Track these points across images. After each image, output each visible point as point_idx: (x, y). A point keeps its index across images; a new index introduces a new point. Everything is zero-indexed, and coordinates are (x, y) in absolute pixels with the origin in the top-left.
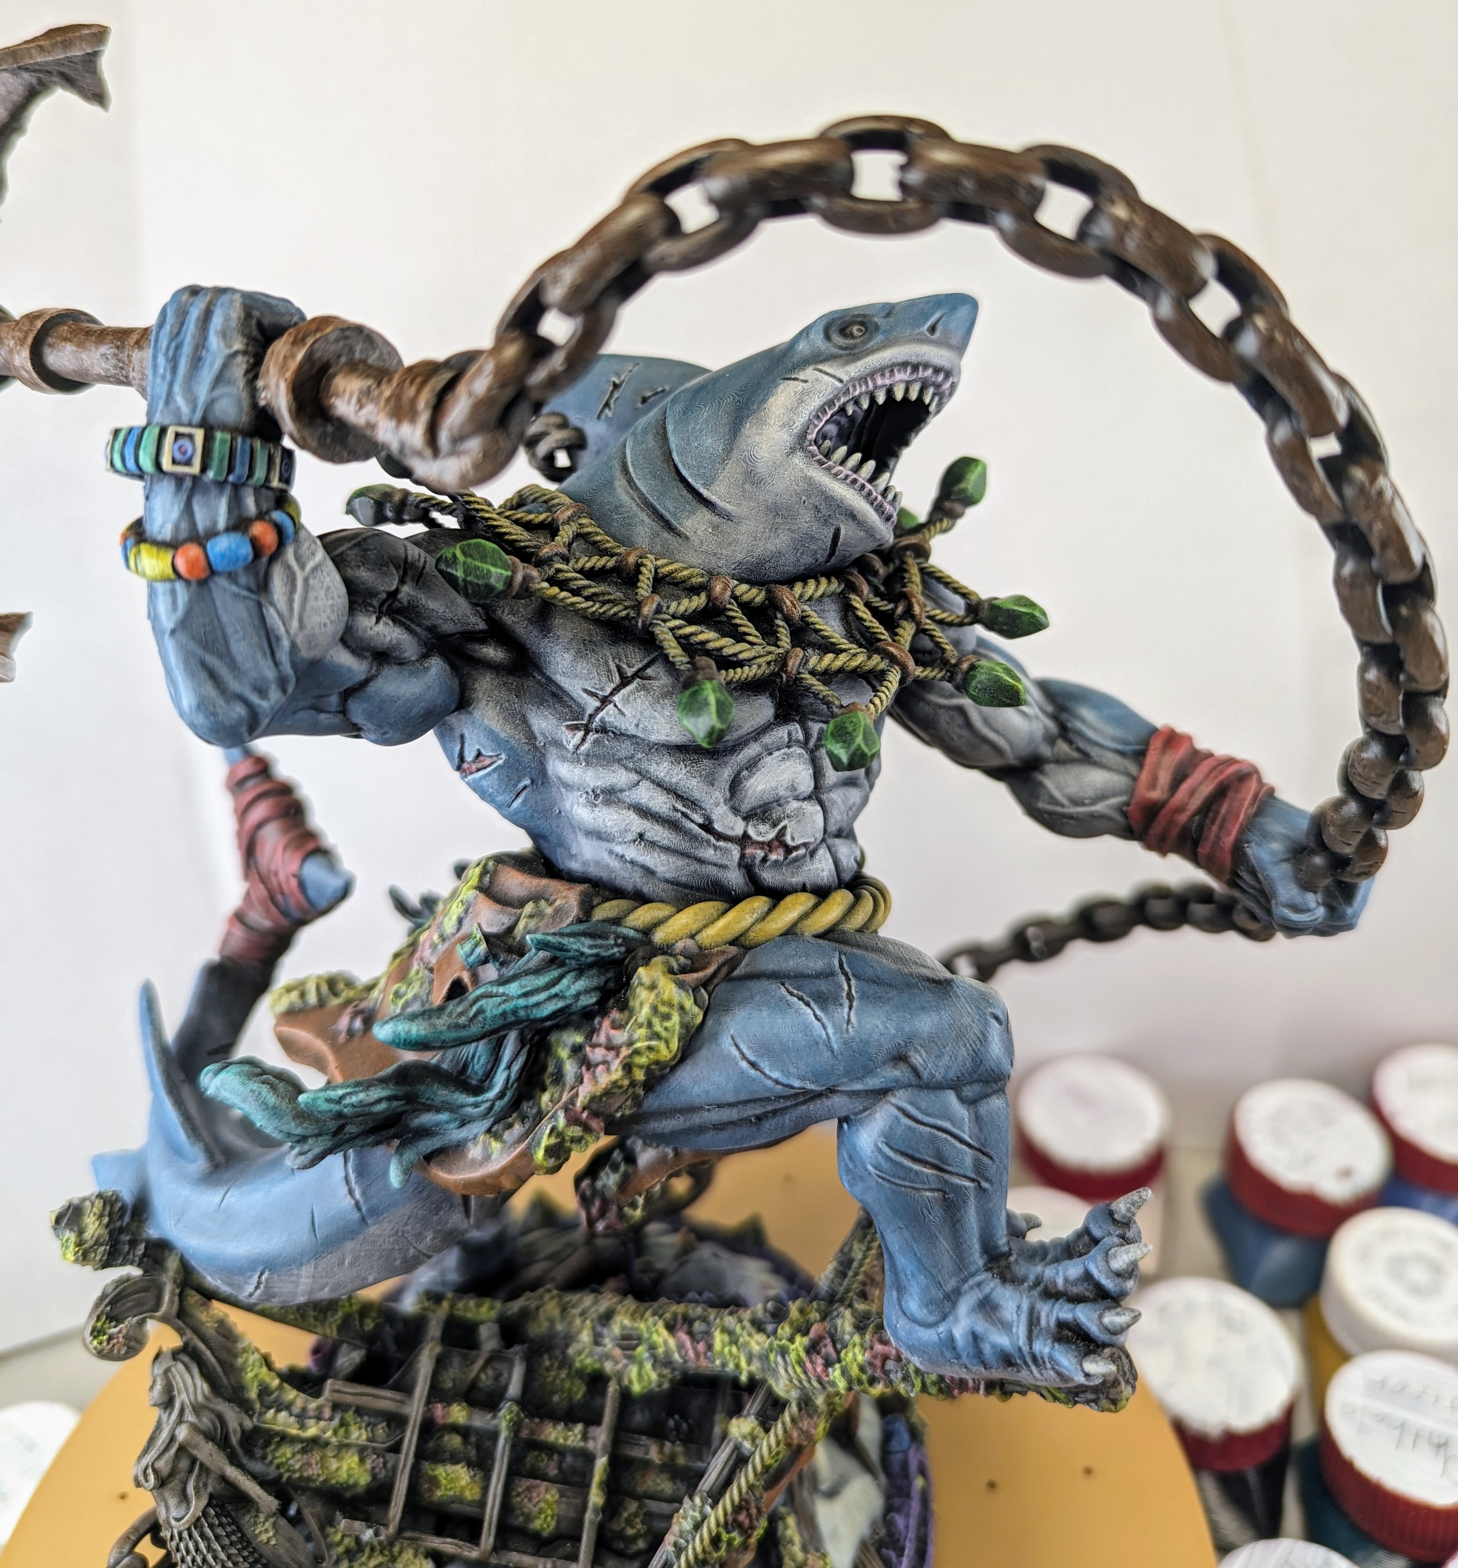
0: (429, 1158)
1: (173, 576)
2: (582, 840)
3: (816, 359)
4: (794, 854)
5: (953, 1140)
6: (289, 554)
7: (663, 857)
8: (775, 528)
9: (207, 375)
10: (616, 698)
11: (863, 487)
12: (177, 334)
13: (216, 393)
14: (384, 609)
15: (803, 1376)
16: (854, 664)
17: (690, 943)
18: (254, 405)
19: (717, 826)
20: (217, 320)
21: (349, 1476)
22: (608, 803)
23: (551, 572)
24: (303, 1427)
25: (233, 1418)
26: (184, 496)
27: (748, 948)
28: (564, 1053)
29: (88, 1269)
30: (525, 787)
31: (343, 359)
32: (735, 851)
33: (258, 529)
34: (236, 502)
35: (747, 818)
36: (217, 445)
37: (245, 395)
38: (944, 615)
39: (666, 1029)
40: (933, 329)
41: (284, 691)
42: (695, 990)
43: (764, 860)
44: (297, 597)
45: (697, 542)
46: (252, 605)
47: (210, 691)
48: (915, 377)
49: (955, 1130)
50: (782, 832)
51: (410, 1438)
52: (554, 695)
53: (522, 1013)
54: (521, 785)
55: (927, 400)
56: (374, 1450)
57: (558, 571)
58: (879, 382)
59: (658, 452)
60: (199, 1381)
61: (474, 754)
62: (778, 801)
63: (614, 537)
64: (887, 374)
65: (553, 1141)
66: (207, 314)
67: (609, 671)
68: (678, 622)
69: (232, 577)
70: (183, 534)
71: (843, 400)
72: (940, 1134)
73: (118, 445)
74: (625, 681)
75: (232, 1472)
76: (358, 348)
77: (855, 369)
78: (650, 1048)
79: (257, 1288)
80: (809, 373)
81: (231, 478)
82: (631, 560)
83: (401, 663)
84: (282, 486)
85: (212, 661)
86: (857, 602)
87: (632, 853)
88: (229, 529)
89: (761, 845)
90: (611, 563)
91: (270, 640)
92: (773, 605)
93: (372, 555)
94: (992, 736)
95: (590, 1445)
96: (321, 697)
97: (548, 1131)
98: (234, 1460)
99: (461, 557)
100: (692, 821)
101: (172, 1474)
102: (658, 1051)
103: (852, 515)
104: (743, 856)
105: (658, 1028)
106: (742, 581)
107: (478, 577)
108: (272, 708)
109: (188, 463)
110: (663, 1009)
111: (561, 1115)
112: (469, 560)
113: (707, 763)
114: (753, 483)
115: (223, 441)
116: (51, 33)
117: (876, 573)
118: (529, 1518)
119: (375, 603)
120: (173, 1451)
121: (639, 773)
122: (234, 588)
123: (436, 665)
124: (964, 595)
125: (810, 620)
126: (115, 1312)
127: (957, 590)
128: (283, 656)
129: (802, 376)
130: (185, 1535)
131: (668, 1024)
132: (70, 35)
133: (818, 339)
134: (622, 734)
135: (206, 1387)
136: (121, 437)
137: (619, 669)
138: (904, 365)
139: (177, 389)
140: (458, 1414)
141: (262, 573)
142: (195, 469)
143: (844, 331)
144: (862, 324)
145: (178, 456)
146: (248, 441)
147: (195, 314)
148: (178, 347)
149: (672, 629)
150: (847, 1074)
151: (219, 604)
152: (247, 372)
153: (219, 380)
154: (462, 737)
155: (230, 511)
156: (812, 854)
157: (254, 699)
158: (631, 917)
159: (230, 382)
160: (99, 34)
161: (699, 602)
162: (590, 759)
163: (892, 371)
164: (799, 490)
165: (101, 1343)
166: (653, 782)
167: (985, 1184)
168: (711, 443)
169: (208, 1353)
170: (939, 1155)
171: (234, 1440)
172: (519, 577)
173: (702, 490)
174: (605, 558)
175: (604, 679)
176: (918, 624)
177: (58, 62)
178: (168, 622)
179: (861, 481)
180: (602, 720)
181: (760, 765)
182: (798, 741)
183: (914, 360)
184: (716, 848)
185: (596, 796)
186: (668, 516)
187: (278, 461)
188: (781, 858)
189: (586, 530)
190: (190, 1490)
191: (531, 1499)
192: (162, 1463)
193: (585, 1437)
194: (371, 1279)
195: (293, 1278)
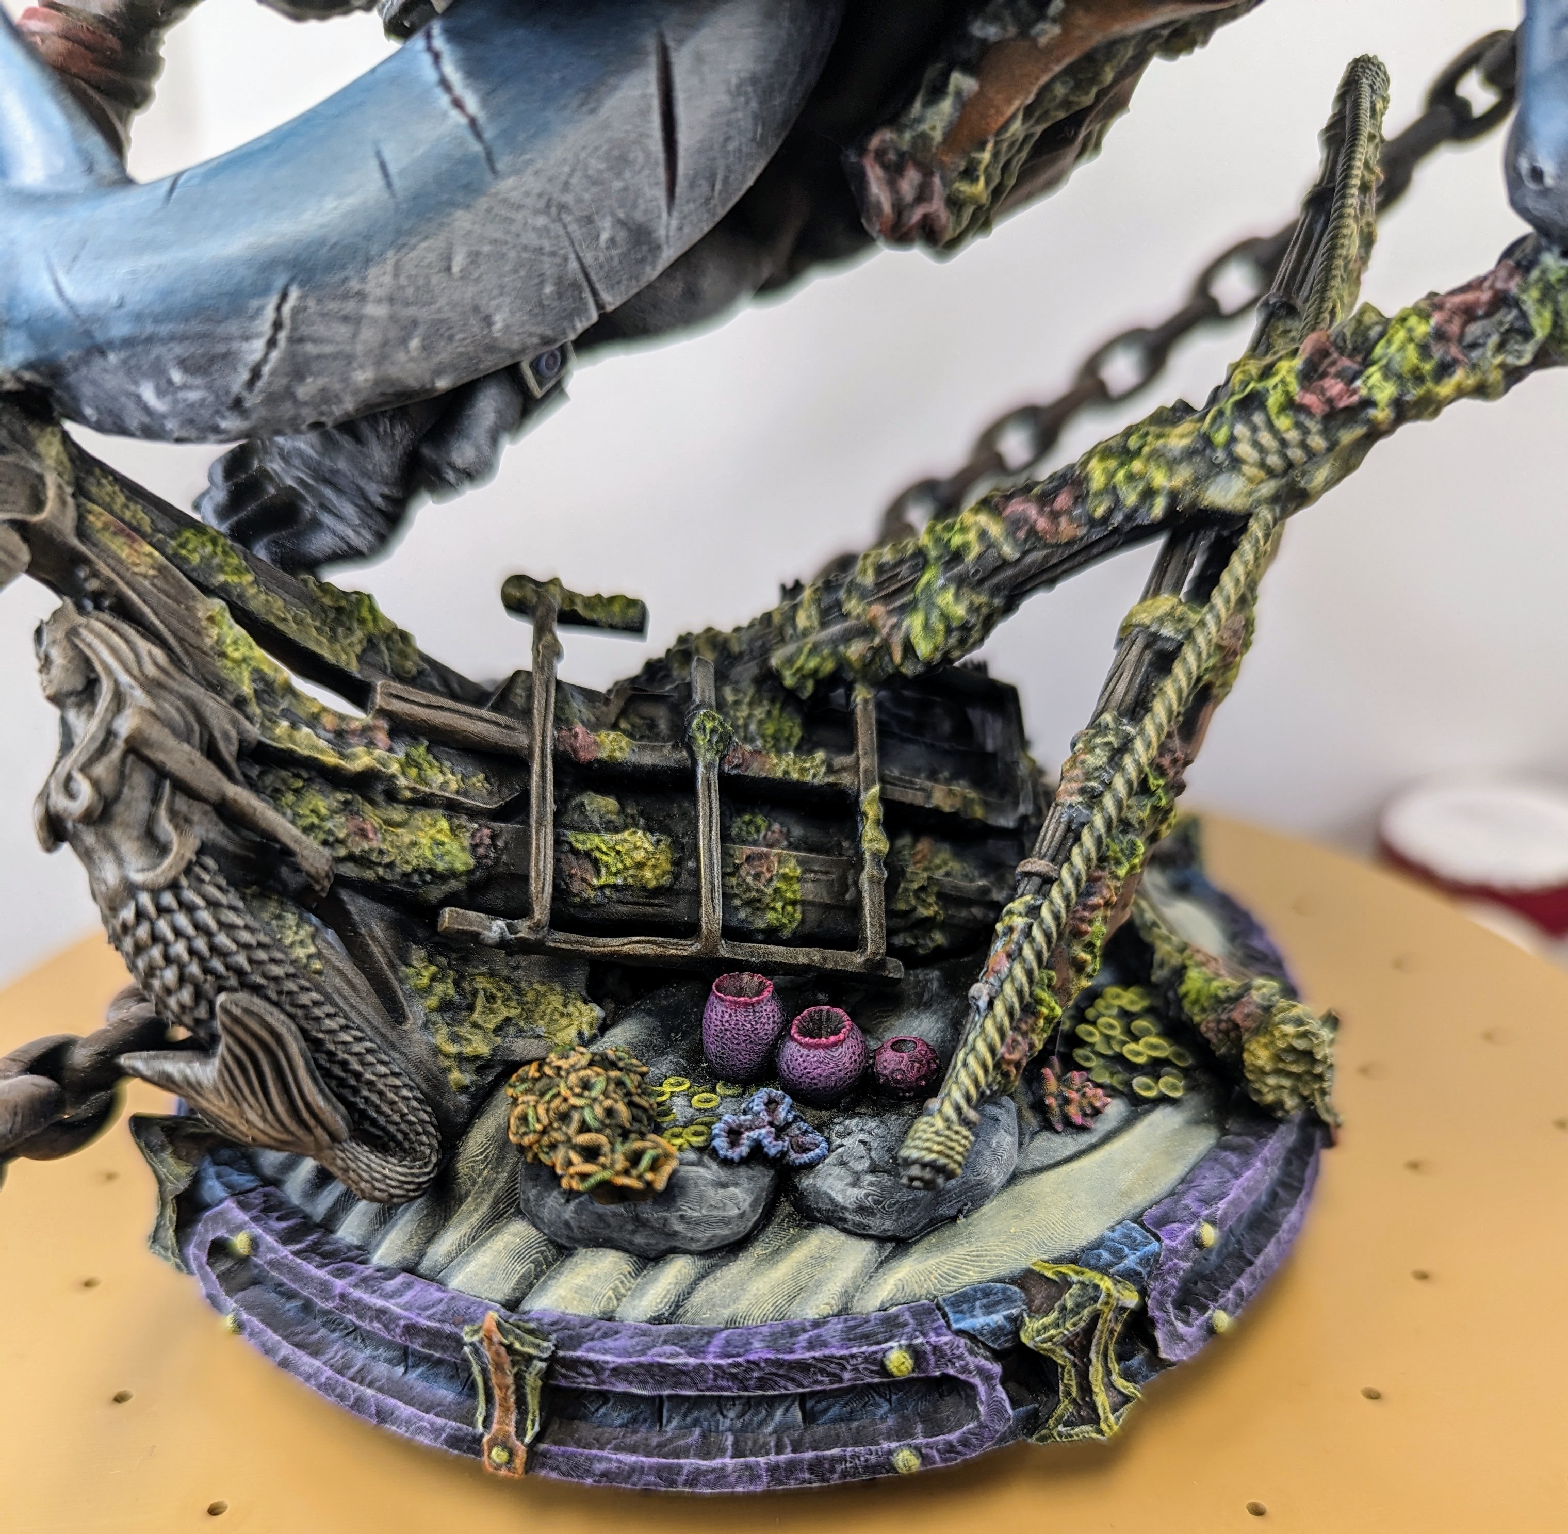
21: (435, 853)
24: (344, 756)
25: (212, 710)
56: (476, 814)
60: (141, 644)
75: (237, 793)
79: (272, 343)
95: (846, 779)
98: (235, 778)
101: (120, 797)
120: (115, 754)
140: (614, 745)
169: (146, 611)
171: (231, 752)
190: (165, 829)
191: (757, 877)
192: (100, 770)
193: (830, 770)
194: (499, 321)
195: (350, 306)
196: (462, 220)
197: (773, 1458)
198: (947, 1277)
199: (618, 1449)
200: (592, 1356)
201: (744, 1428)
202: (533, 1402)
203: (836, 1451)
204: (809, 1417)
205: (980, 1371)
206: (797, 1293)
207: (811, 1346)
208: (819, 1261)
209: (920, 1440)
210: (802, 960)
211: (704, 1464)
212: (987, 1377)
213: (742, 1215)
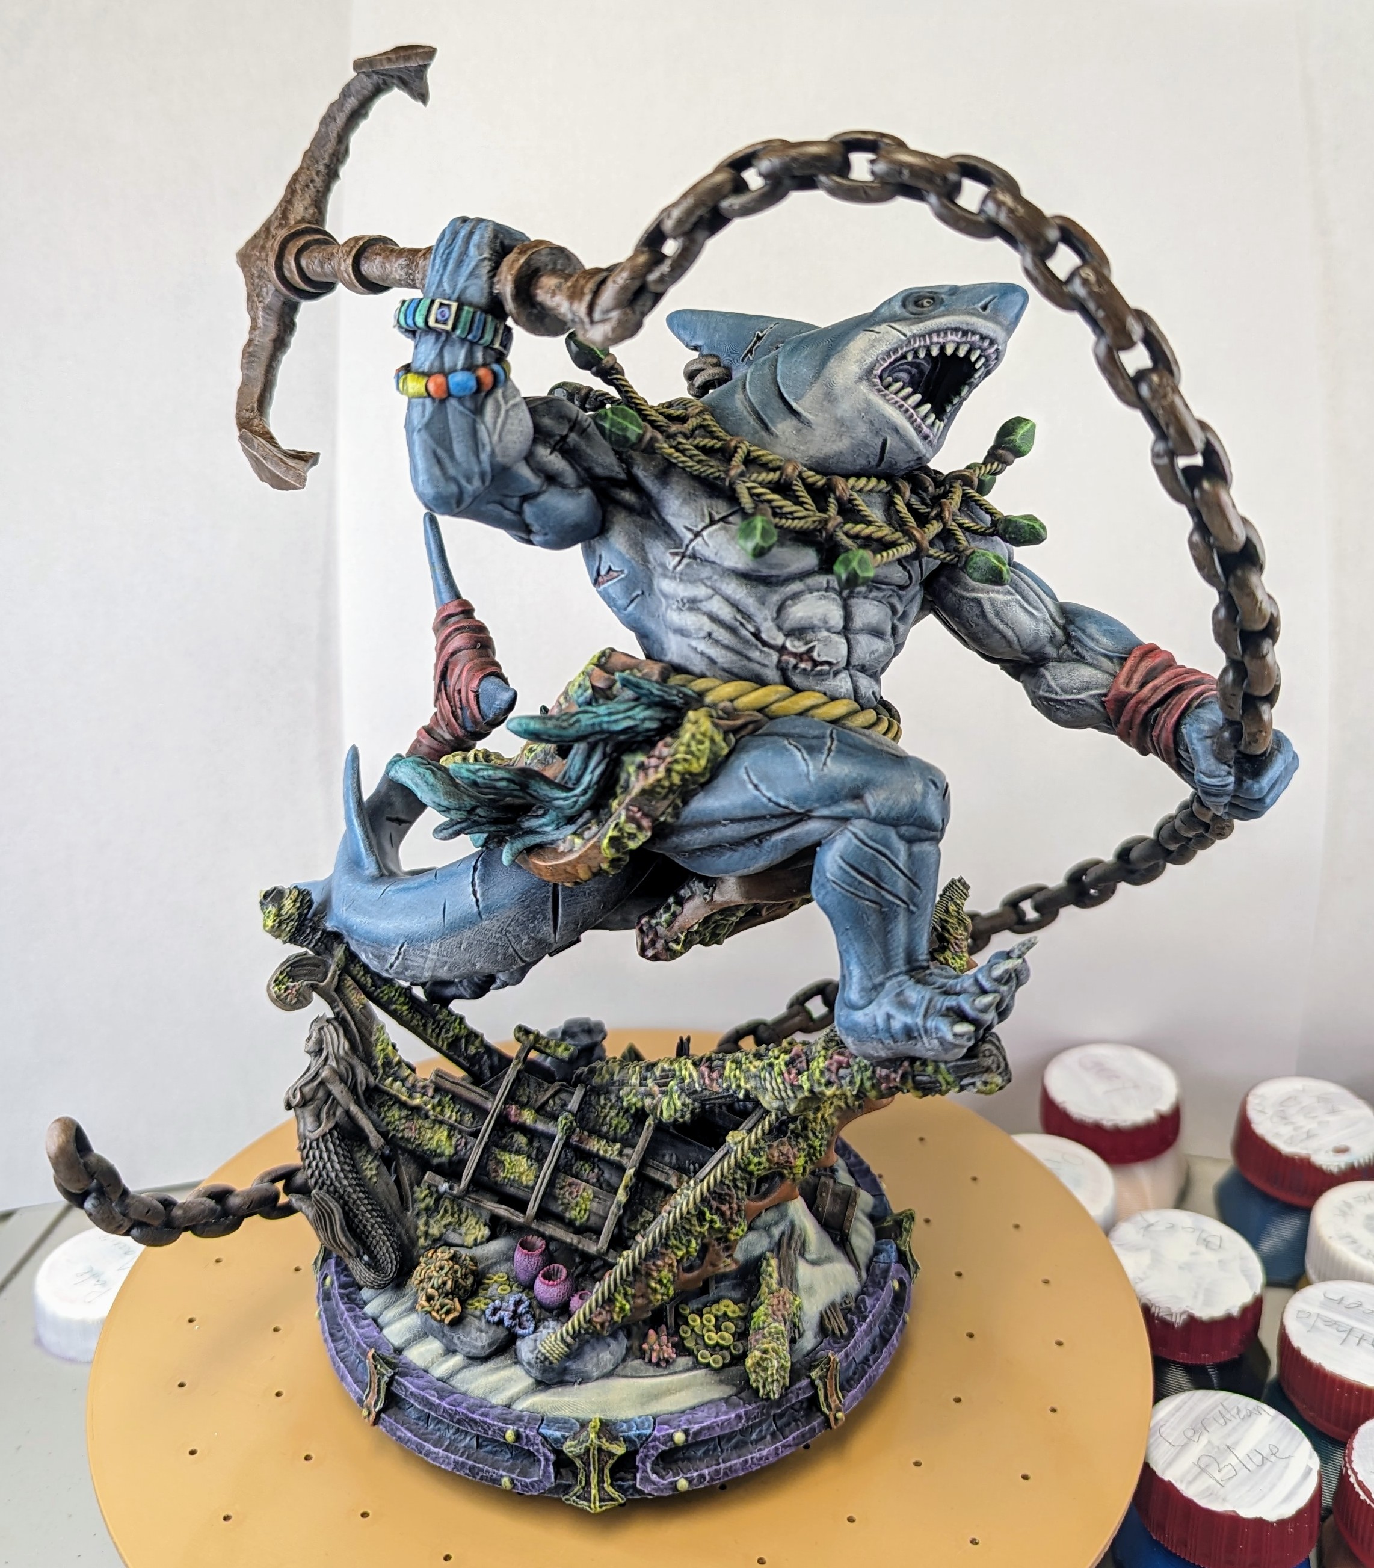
0: (530, 850)
1: (425, 394)
2: (671, 636)
3: (894, 319)
4: (819, 668)
5: (889, 864)
6: (499, 393)
7: (724, 652)
8: (840, 435)
9: (466, 270)
10: (705, 533)
11: (907, 410)
12: (450, 247)
13: (468, 283)
14: (558, 447)
15: (781, 1086)
16: (879, 534)
17: (728, 704)
18: (491, 293)
19: (764, 636)
20: (476, 238)
21: (438, 1146)
22: (691, 609)
23: (674, 443)
24: (411, 1097)
25: (361, 1071)
26: (439, 345)
27: (772, 718)
28: (632, 769)
29: (279, 941)
30: (637, 596)
31: (550, 267)
32: (775, 656)
33: (482, 372)
34: (470, 354)
35: (787, 635)
36: (464, 314)
37: (486, 286)
38: (972, 524)
39: (699, 750)
40: (984, 308)
41: (483, 482)
42: (726, 733)
43: (795, 667)
44: (500, 421)
45: (783, 440)
46: (471, 421)
47: (437, 471)
48: (964, 339)
49: (892, 857)
50: (812, 649)
51: (487, 1126)
52: (666, 532)
53: (605, 726)
54: (634, 595)
55: (973, 359)
56: (461, 1132)
57: (680, 443)
58: (935, 339)
59: (770, 377)
60: (342, 1039)
61: (606, 569)
62: (812, 628)
63: (727, 432)
64: (942, 334)
65: (615, 833)
66: (471, 234)
67: (703, 515)
68: (753, 484)
69: (460, 399)
70: (435, 370)
71: (905, 349)
72: (880, 857)
73: (403, 309)
74: (712, 522)
75: (354, 1109)
76: (560, 262)
77: (917, 328)
78: (685, 760)
79: (397, 958)
80: (883, 328)
81: (470, 337)
82: (733, 444)
83: (564, 486)
84: (501, 349)
85: (441, 453)
86: (898, 499)
87: (702, 646)
88: (463, 369)
89: (795, 655)
90: (719, 445)
91: (476, 445)
92: (830, 488)
93: (554, 410)
94: (1001, 626)
95: (624, 1161)
96: (506, 496)
97: (612, 826)
98: (358, 1102)
99: (610, 414)
100: (747, 629)
101: (312, 1099)
102: (691, 764)
103: (896, 431)
104: (779, 661)
105: (694, 748)
106: (810, 469)
107: (619, 429)
108: (474, 491)
109: (445, 323)
110: (699, 737)
111: (624, 813)
112: (615, 417)
113: (762, 589)
114: (829, 401)
115: (468, 312)
116: (397, 50)
117: (926, 490)
118: (567, 1207)
119: (553, 443)
120: (316, 1083)
121: (714, 589)
122: (461, 408)
123: (586, 493)
124: (991, 514)
125: (856, 502)
126: (293, 974)
127: (987, 511)
128: (484, 457)
129: (877, 329)
130: (314, 1144)
131: (701, 747)
132: (410, 52)
133: (897, 308)
134: (706, 561)
135: (347, 1045)
136: (406, 304)
137: (710, 515)
138: (956, 330)
139: (445, 279)
140: (528, 1117)
141: (479, 403)
142: (449, 327)
143: (917, 303)
144: (932, 298)
145: (440, 318)
146: (484, 315)
147: (463, 233)
148: (450, 253)
149: (749, 489)
150: (818, 800)
151: (450, 417)
152: (490, 271)
153: (472, 274)
154: (600, 557)
155: (466, 358)
156: (836, 674)
157: (463, 482)
158: (693, 684)
159: (478, 277)
160: (430, 53)
161: (773, 476)
162: (682, 578)
163: (946, 333)
164: (860, 408)
165: (280, 990)
166: (723, 597)
167: (912, 907)
168: (805, 371)
169: (352, 1023)
170: (879, 874)
171: (360, 1090)
172: (648, 436)
173: (794, 405)
174: (715, 441)
175: (699, 520)
176: (945, 524)
177: (399, 70)
178: (418, 421)
179: (906, 406)
180: (693, 548)
181: (802, 598)
182: (834, 589)
183: (965, 327)
184: (761, 652)
185: (684, 605)
186: (767, 420)
187: (501, 331)
188: (809, 668)
189: (706, 423)
190: (324, 1115)
191: (571, 1193)
192: (306, 1090)
193: (620, 1154)
194: (478, 966)
195: (424, 954)
196: (467, 933)
197: (457, 1458)
198: (556, 1409)
199: (408, 1429)
200: (406, 1383)
201: (455, 1440)
202: (382, 1395)
203: (481, 1466)
204: (479, 1446)
205: (545, 1455)
206: (495, 1390)
207: (482, 1415)
208: (509, 1380)
209: (514, 1476)
210: (569, 1240)
211: (433, 1449)
212: (547, 1459)
213: (483, 1347)
